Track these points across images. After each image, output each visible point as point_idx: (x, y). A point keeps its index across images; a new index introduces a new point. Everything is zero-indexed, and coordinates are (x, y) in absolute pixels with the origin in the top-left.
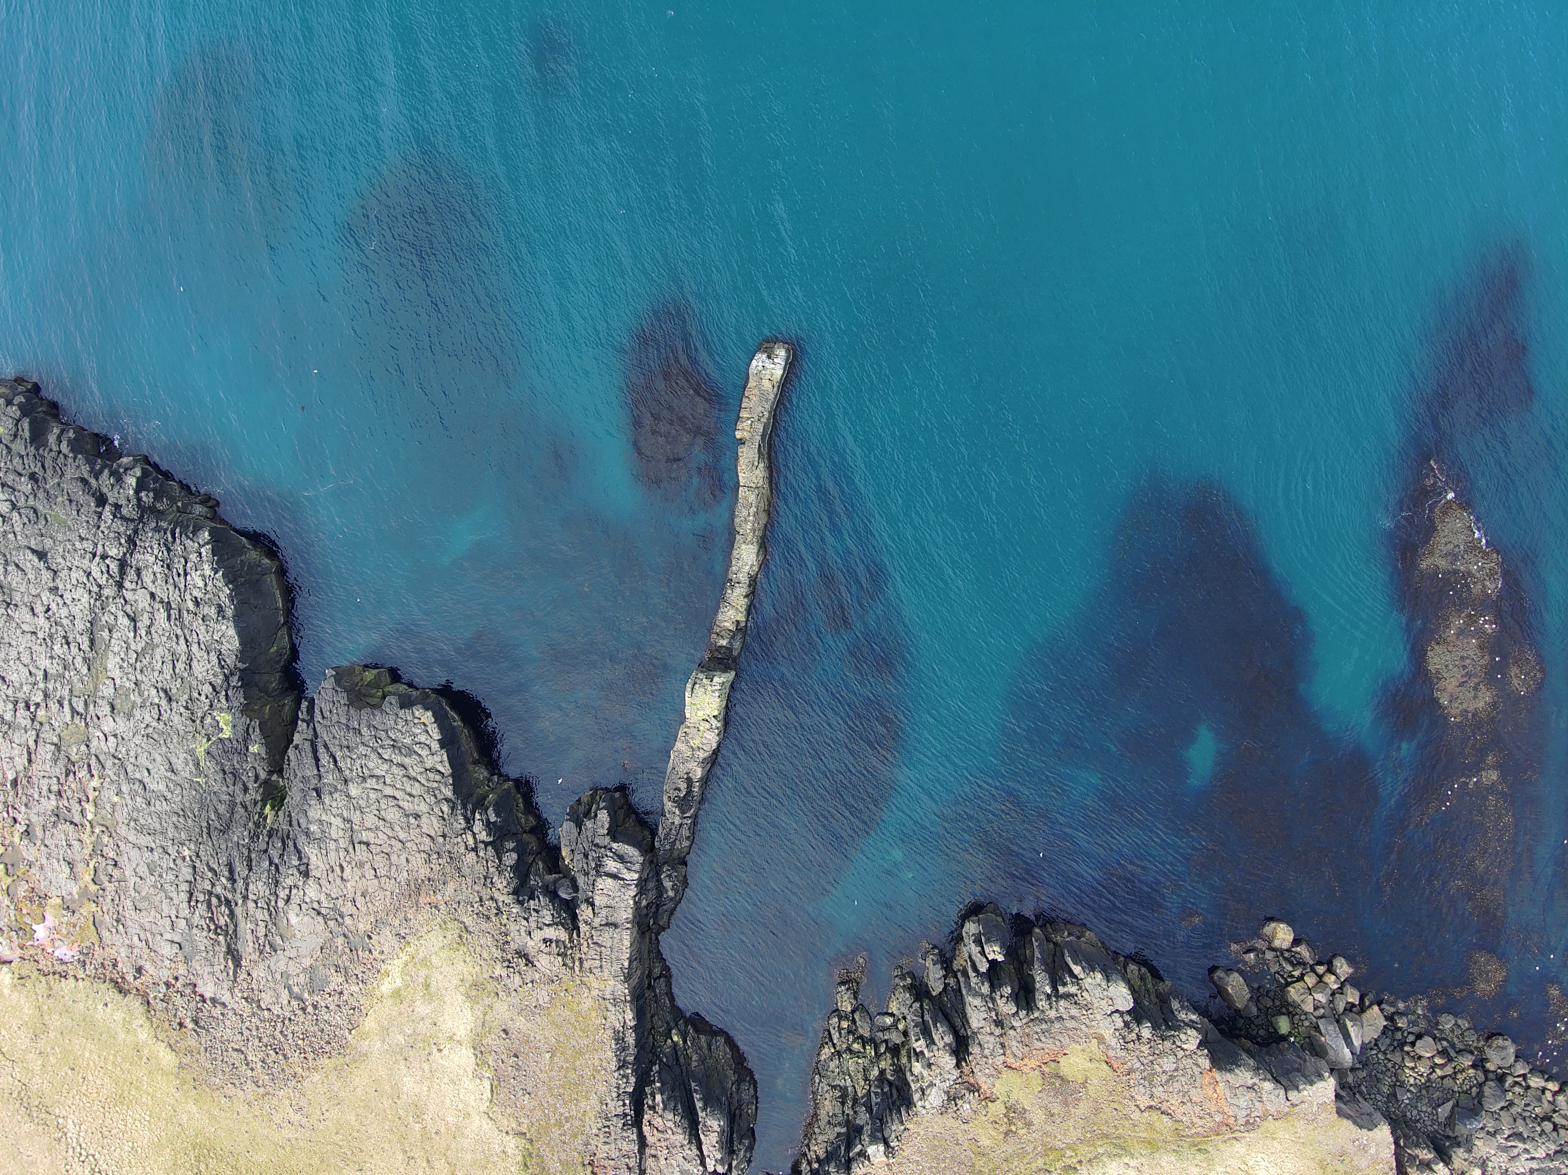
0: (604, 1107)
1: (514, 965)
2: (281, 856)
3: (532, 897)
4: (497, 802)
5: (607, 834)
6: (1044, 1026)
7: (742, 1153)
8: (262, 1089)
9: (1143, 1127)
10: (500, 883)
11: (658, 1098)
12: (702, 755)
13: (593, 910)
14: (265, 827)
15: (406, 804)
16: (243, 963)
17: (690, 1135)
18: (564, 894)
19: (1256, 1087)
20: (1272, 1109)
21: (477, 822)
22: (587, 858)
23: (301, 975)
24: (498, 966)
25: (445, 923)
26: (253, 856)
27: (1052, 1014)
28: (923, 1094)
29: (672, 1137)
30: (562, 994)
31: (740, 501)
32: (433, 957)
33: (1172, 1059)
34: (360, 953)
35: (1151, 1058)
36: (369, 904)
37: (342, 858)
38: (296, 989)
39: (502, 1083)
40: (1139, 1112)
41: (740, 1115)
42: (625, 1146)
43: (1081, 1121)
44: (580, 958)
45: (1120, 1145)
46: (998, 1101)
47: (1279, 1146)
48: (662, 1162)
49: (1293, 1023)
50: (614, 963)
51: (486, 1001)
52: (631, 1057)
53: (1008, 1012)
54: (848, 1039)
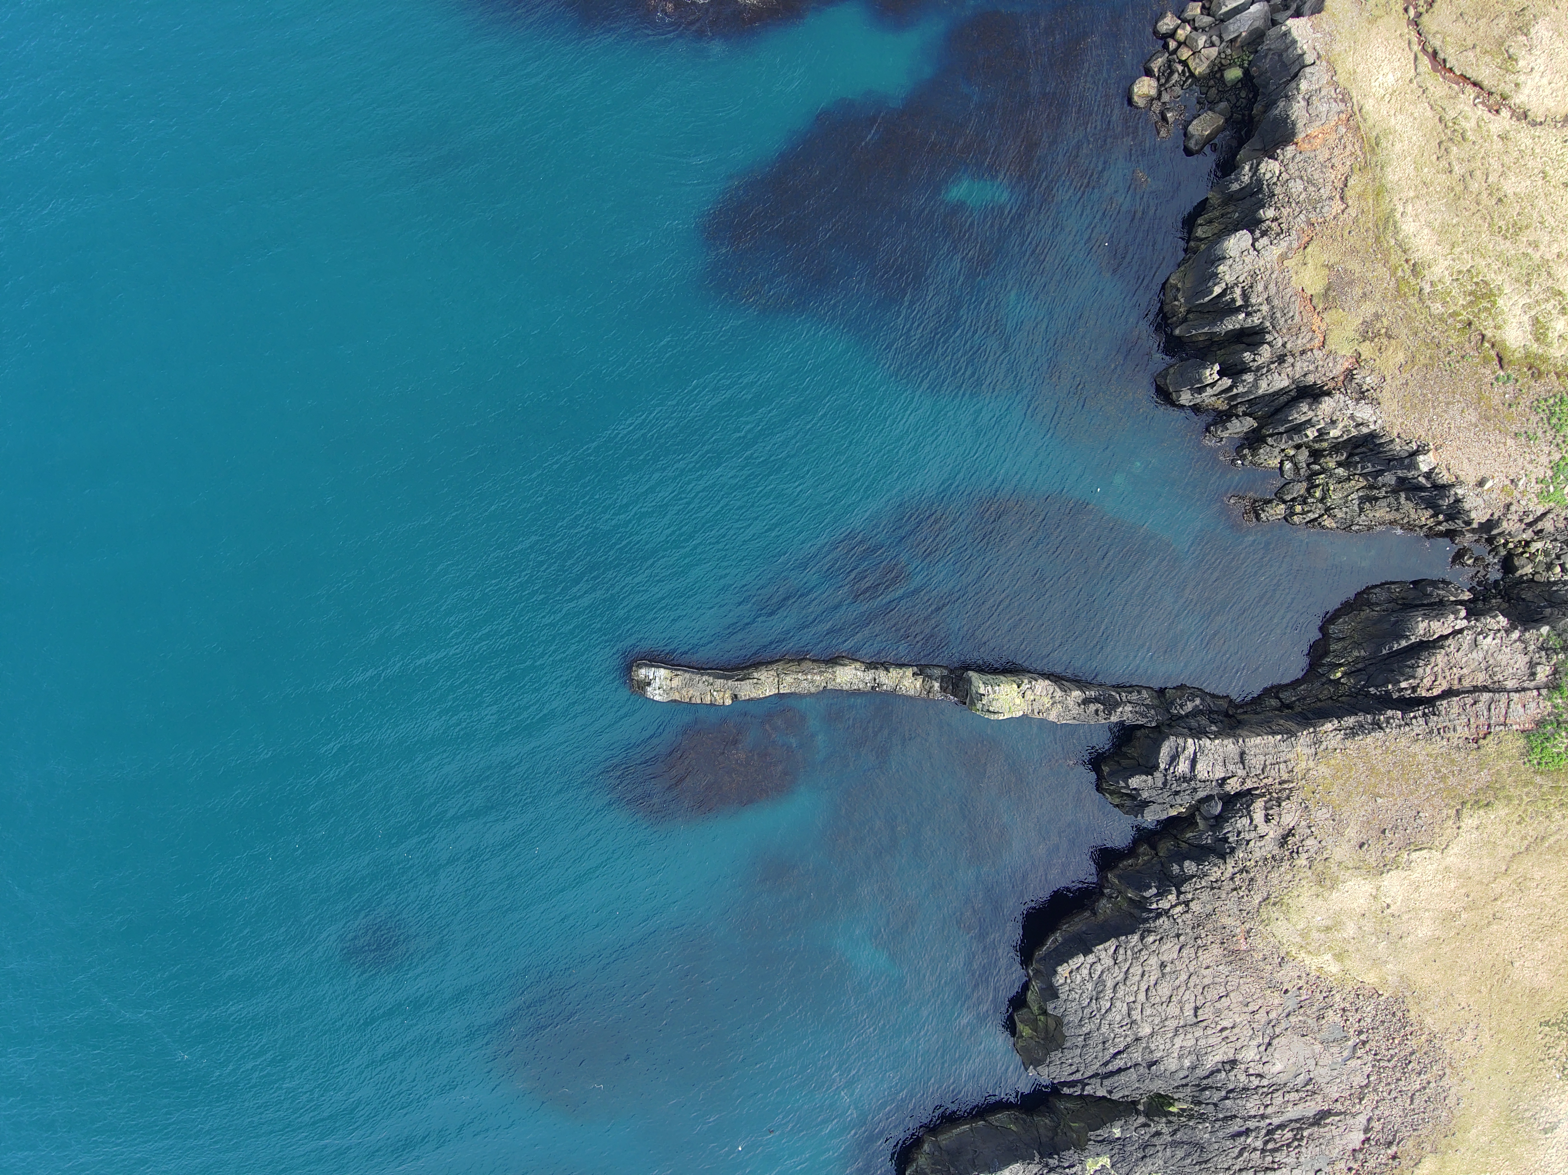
0: (1420, 737)
1: (1295, 847)
2: (1218, 1089)
3: (1225, 840)
4: (1136, 889)
5: (1152, 775)
6: (1278, 315)
7: (1441, 592)
8: (1447, 1071)
9: (1363, 203)
10: (1215, 873)
11: (1403, 685)
12: (1059, 693)
13: (1229, 778)
14: (1192, 1109)
15: (1152, 978)
16: (1326, 1108)
17: (1434, 648)
18: (1217, 808)
19: (1307, 97)
20: (1326, 78)
21: (1160, 906)
22: (1179, 791)
23: (1332, 1051)
24: (1298, 862)
25: (1263, 921)
26: (1221, 1116)
27: (1265, 308)
28: (1362, 424)
29: (1440, 666)
30: (1318, 796)
31: (793, 690)
32: (1298, 928)
33: (1291, 184)
34: (1303, 998)
35: (1293, 205)
36: (1254, 997)
37: (1214, 1031)
38: (1346, 1054)
39: (1412, 841)
40: (1349, 209)
41: (1404, 599)
42: (1455, 710)
43: (1367, 265)
44: (1280, 784)
45: (1385, 224)
46: (1359, 349)
47: (1362, 66)
48: (1465, 671)
49: (1230, 66)
50: (1281, 749)
51: (1334, 868)
52: (1369, 717)
53: (1269, 352)
54: (1313, 503)
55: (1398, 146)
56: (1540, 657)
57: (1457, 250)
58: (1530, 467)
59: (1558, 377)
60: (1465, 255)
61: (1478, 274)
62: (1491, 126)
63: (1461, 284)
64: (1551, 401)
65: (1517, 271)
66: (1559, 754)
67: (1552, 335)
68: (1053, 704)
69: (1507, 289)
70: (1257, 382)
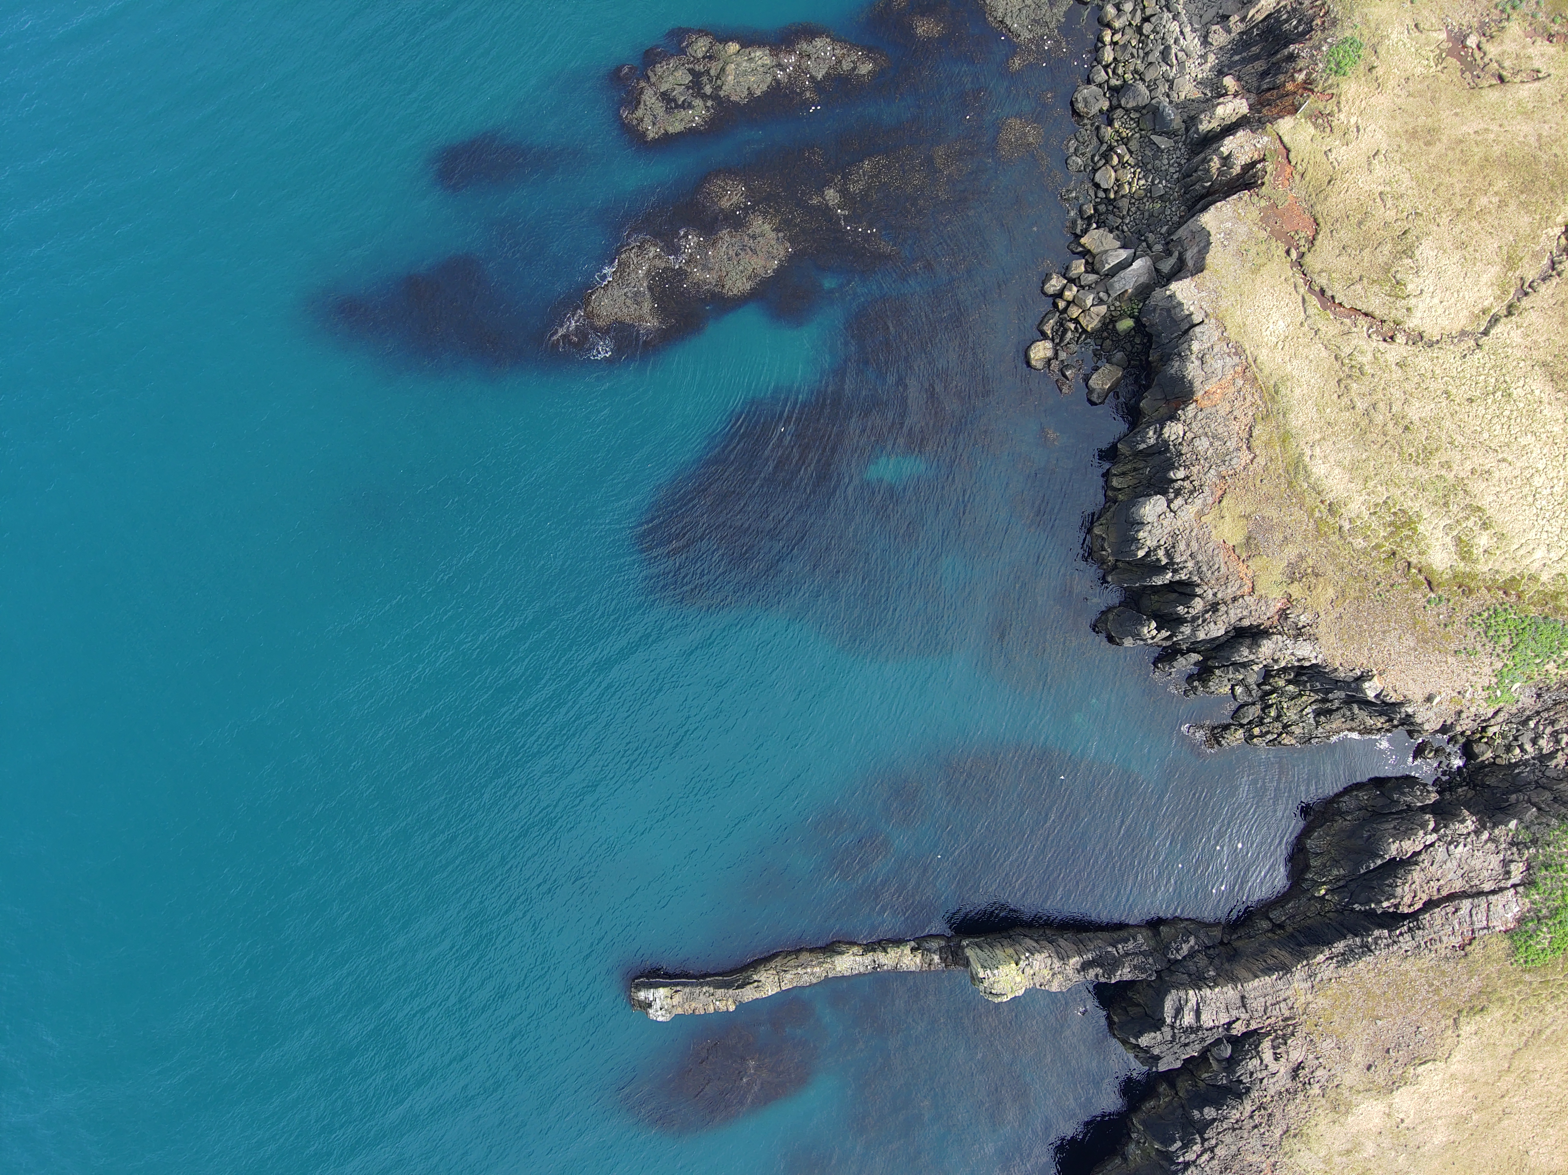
0: (1409, 953)
1: (1306, 1080)
3: (1241, 1082)
4: (1161, 1139)
5: (1160, 1030)
6: (1204, 569)
7: (1407, 796)
9: (1271, 451)
10: (1235, 1115)
11: (1386, 903)
12: (1057, 963)
13: (1234, 1022)
17: (1410, 865)
18: (1227, 1051)
19: (1200, 356)
20: (1217, 334)
21: (1187, 1159)
22: (1189, 1043)
24: (1311, 1092)
25: (1286, 1153)
27: (1190, 564)
28: (1304, 658)
29: (1417, 883)
30: (1321, 1029)
31: (795, 985)
32: (1321, 1154)
33: (1197, 442)
35: (1202, 462)
39: (1416, 1055)
40: (1258, 458)
42: (1438, 922)
43: (1283, 510)
44: (1283, 1020)
45: (1295, 469)
46: (1289, 591)
47: (1251, 318)
48: (1442, 882)
49: (1121, 317)
50: (1278, 988)
51: (1347, 1094)
52: (1357, 939)
53: (1202, 603)
54: (1270, 723)
55: (1297, 391)
56: (1512, 854)
57: (1371, 484)
58: (1474, 679)
59: (1489, 591)
60: (1379, 488)
61: (1394, 505)
62: (1387, 356)
63: (1379, 517)
64: (1485, 615)
65: (1433, 494)
66: (1543, 950)
67: (1477, 552)
68: (1053, 975)
69: (1426, 514)
70: (1194, 630)
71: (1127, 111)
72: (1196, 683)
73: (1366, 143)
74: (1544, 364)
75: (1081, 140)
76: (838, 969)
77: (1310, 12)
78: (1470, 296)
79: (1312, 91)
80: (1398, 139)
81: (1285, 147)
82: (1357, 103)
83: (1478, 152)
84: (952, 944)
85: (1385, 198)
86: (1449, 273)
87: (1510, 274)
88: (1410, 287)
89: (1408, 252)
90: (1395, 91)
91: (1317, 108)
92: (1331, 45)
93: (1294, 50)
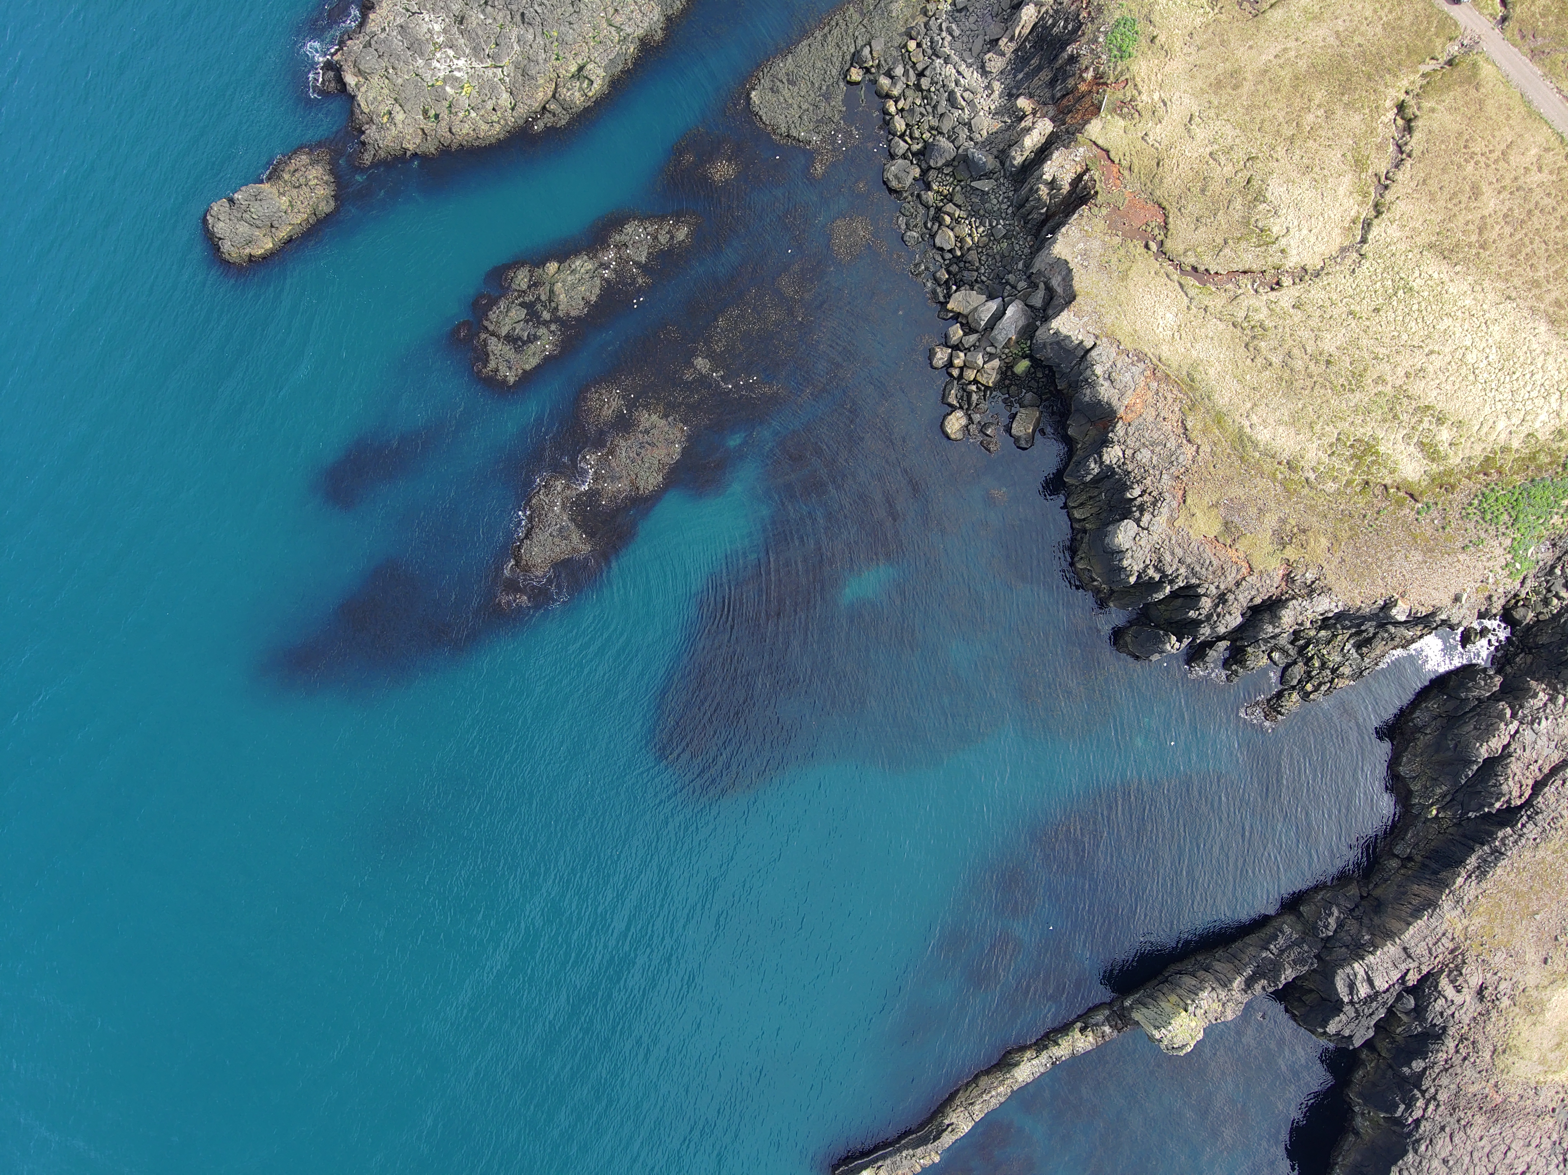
0: (1538, 840)
1: (1493, 997)
3: (1434, 1026)
5: (1342, 1011)
6: (1198, 569)
9: (1210, 436)
10: (1442, 1056)
11: (1498, 804)
12: (1223, 992)
13: (1406, 974)
17: (1505, 760)
18: (1411, 1002)
19: (1106, 376)
20: (1113, 350)
21: (1415, 1117)
22: (1373, 1011)
24: (1502, 1006)
25: (1503, 1070)
27: (1183, 570)
28: (1326, 611)
29: (1518, 773)
30: (1487, 946)
31: (986, 1111)
32: (1534, 1059)
33: (1139, 456)
35: (1151, 472)
40: (1201, 448)
42: (1552, 799)
43: (1247, 485)
44: (1450, 954)
45: (1241, 443)
46: (1284, 556)
47: (1139, 322)
48: (1540, 762)
49: (1015, 361)
50: (1434, 926)
51: (1535, 993)
52: (1486, 848)
53: (1209, 600)
54: (1318, 674)
55: (1211, 372)
57: (1317, 428)
58: (1490, 564)
59: (1470, 479)
60: (1327, 429)
61: (1348, 438)
62: (1281, 303)
63: (1339, 455)
64: (1476, 502)
65: (1380, 412)
67: (1443, 448)
68: (1223, 1005)
69: (1381, 434)
70: (1213, 628)
71: (939, 170)
72: (1234, 667)
73: (1177, 113)
74: (1431, 246)
75: (908, 214)
76: (1020, 1080)
77: (1073, 8)
78: (1335, 214)
79: (1105, 84)
80: (1206, 96)
81: (1102, 149)
82: (1153, 78)
83: (1286, 74)
84: (1115, 1009)
85: (1216, 157)
86: (1306, 201)
87: (1363, 176)
88: (1275, 230)
89: (1260, 197)
90: (1185, 51)
91: (1117, 98)
92: (1106, 34)
93: (1072, 51)
